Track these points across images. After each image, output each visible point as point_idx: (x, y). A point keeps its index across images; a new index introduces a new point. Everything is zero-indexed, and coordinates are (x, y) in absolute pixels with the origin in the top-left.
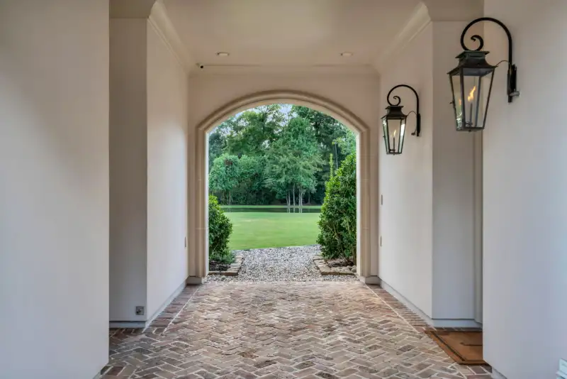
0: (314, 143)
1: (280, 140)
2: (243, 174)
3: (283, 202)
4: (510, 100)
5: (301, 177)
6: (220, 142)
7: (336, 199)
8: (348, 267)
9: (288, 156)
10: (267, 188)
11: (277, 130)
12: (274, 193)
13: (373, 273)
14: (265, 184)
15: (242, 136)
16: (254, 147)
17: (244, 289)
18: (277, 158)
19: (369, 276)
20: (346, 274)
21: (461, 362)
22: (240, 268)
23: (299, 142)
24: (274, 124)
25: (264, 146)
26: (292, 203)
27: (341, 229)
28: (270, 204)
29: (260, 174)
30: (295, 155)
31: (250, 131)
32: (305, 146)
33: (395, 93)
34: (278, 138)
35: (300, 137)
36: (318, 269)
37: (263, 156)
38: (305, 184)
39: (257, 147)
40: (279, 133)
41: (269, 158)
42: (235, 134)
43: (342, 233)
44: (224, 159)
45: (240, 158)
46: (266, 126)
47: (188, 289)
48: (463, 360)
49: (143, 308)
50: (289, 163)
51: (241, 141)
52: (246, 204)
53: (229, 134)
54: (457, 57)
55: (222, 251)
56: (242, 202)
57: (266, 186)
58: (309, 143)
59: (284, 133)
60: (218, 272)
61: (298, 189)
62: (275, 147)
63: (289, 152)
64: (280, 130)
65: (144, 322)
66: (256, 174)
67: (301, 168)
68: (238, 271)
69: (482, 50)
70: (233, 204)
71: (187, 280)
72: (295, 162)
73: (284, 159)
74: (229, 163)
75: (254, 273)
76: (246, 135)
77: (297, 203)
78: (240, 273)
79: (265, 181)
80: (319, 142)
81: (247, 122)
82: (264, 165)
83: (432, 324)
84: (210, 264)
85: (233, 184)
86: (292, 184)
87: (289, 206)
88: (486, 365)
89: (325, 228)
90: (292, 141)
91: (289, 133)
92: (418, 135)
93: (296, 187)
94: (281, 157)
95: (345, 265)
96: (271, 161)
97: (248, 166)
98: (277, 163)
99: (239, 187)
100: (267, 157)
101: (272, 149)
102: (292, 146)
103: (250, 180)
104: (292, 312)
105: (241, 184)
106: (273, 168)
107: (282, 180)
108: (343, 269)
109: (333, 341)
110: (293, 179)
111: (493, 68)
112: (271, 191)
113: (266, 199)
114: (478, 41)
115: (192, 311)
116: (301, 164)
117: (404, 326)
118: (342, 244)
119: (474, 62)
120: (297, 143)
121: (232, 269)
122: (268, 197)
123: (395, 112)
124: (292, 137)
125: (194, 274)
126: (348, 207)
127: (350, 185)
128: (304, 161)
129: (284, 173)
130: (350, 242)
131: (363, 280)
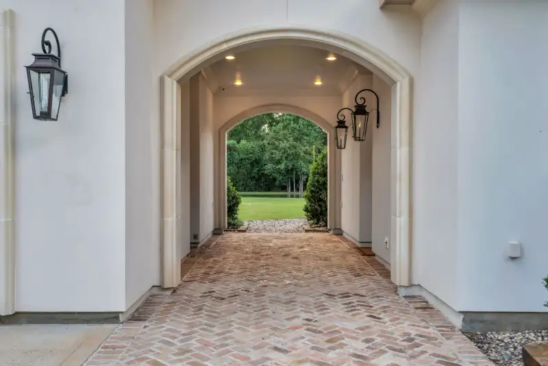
1: (281, 125)
2: (242, 159)
3: (284, 188)
4: (378, 127)
5: (301, 163)
7: (316, 178)
8: (325, 227)
9: (288, 141)
10: (267, 175)
11: (277, 114)
12: (275, 179)
13: (338, 227)
14: (265, 170)
16: (253, 132)
17: (251, 236)
18: (277, 143)
19: (335, 229)
21: (364, 255)
23: (299, 127)
25: (264, 130)
26: (292, 190)
27: (321, 200)
28: (269, 190)
29: (260, 160)
30: (296, 139)
32: (305, 131)
33: (341, 113)
34: (278, 123)
35: (301, 121)
36: (304, 229)
37: (263, 141)
38: (306, 170)
39: (256, 132)
40: (280, 116)
41: (268, 144)
43: (321, 203)
45: (238, 143)
47: (215, 236)
49: (197, 235)
50: (289, 148)
51: (240, 125)
54: (355, 107)
55: (234, 217)
57: (266, 172)
58: (310, 128)
59: (284, 118)
60: (232, 230)
61: (299, 175)
62: (275, 131)
63: (290, 137)
65: (197, 243)
66: (256, 160)
67: (302, 154)
68: (246, 229)
69: (365, 105)
71: (213, 231)
72: (296, 148)
73: (283, 145)
77: (298, 190)
78: (248, 231)
79: (264, 168)
82: (263, 151)
83: (360, 245)
84: (228, 225)
86: (292, 169)
87: (289, 193)
88: (374, 255)
89: (309, 200)
90: (292, 125)
93: (297, 173)
94: (281, 142)
95: (323, 226)
96: (271, 146)
97: (247, 152)
98: (276, 148)
99: (238, 173)
100: (267, 142)
101: (272, 133)
102: (292, 130)
103: (249, 166)
104: (282, 243)
105: (240, 170)
106: (272, 154)
107: (282, 166)
108: (321, 229)
109: (302, 250)
110: (294, 165)
111: (368, 113)
112: (271, 177)
113: (266, 185)
114: (363, 100)
115: (221, 243)
116: (301, 149)
117: (344, 246)
118: (321, 211)
119: (360, 110)
120: (298, 128)
121: (241, 228)
122: (268, 183)
123: (341, 124)
124: (292, 122)
125: (218, 227)
126: (325, 183)
127: (327, 168)
128: (305, 146)
129: (284, 158)
130: (327, 209)
131: (331, 232)
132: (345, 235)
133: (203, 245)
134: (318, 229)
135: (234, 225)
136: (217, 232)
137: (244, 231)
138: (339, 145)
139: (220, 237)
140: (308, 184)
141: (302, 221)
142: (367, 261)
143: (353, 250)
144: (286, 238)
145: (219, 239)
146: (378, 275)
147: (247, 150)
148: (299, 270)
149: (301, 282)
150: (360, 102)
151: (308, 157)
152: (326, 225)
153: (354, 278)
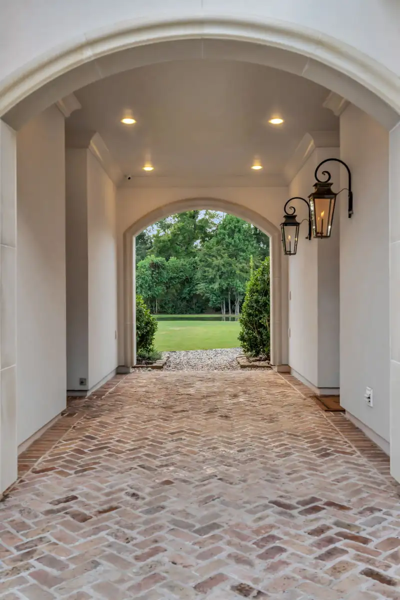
0: (252, 243)
1: (214, 240)
2: (171, 278)
3: (218, 310)
4: (350, 216)
5: (237, 282)
6: (145, 243)
7: (255, 297)
8: (267, 361)
9: (222, 257)
10: (199, 295)
11: (210, 228)
12: (208, 300)
13: (284, 362)
14: (197, 290)
15: (170, 236)
16: (184, 248)
17: (168, 375)
18: (210, 260)
19: (281, 365)
20: (264, 367)
21: (327, 409)
22: (166, 363)
23: (235, 241)
24: (207, 221)
25: (196, 247)
26: (227, 312)
27: (261, 326)
28: (202, 312)
29: (191, 278)
30: (230, 256)
31: (180, 229)
32: (241, 246)
33: (290, 204)
34: (211, 237)
35: (236, 235)
36: (239, 363)
37: (194, 257)
38: (242, 290)
39: (187, 248)
40: (213, 231)
41: (201, 261)
42: (162, 233)
43: (261, 329)
44: (151, 262)
45: (167, 260)
46: (197, 224)
47: (118, 376)
48: (328, 408)
49: (85, 379)
50: (223, 265)
51: (169, 240)
52: (175, 313)
53: (155, 233)
54: (314, 186)
55: (148, 348)
56: (170, 311)
57: (198, 292)
58: (247, 242)
59: (218, 232)
60: (145, 365)
61: (234, 296)
62: (208, 247)
63: (224, 253)
64: (214, 228)
65: (86, 391)
66: (187, 279)
67: (238, 272)
68: (163, 365)
69: (329, 182)
70: (160, 313)
71: (117, 369)
72: (230, 265)
73: (217, 262)
74: (155, 266)
75: (178, 366)
76: (174, 235)
77: (233, 312)
78: (165, 367)
79: (197, 287)
80: (258, 242)
81: (177, 220)
82: (195, 268)
83: (318, 392)
84: (137, 360)
85: (160, 290)
86: (227, 288)
87: (224, 315)
88: (344, 411)
89: (246, 325)
90: (227, 240)
91: (222, 231)
92: (310, 239)
93: (232, 293)
94: (214, 258)
95: (265, 360)
96: (203, 263)
97: (177, 270)
98: (209, 266)
99: (167, 293)
100: (199, 259)
101: (205, 250)
102: (227, 246)
103: (179, 286)
104: (207, 387)
105: (169, 290)
106: (205, 272)
107: (216, 286)
108: (262, 363)
109: (235, 401)
110: (229, 284)
111: (336, 195)
112: (203, 298)
113: (198, 307)
114: (327, 175)
115: (123, 387)
116: (237, 267)
117: (295, 394)
118: (262, 341)
119: (323, 191)
120: (233, 243)
121: (158, 363)
122: (200, 305)
123: (290, 220)
124: (227, 236)
125: (123, 364)
126: (266, 305)
127: (268, 284)
128: (241, 263)
129: (218, 277)
130: (269, 338)
131: (276, 369)
132: (294, 374)
133: (94, 394)
134: (257, 363)
135: (149, 358)
136: (122, 370)
137: (160, 368)
138: (288, 249)
139: (125, 377)
140: (244, 304)
141: (236, 352)
142: (333, 421)
143: (310, 401)
144: (213, 380)
145: (122, 382)
146: (358, 453)
147: (177, 268)
148: (229, 443)
149: (232, 469)
150: (323, 178)
151: (244, 275)
152: (268, 358)
153: (320, 461)
